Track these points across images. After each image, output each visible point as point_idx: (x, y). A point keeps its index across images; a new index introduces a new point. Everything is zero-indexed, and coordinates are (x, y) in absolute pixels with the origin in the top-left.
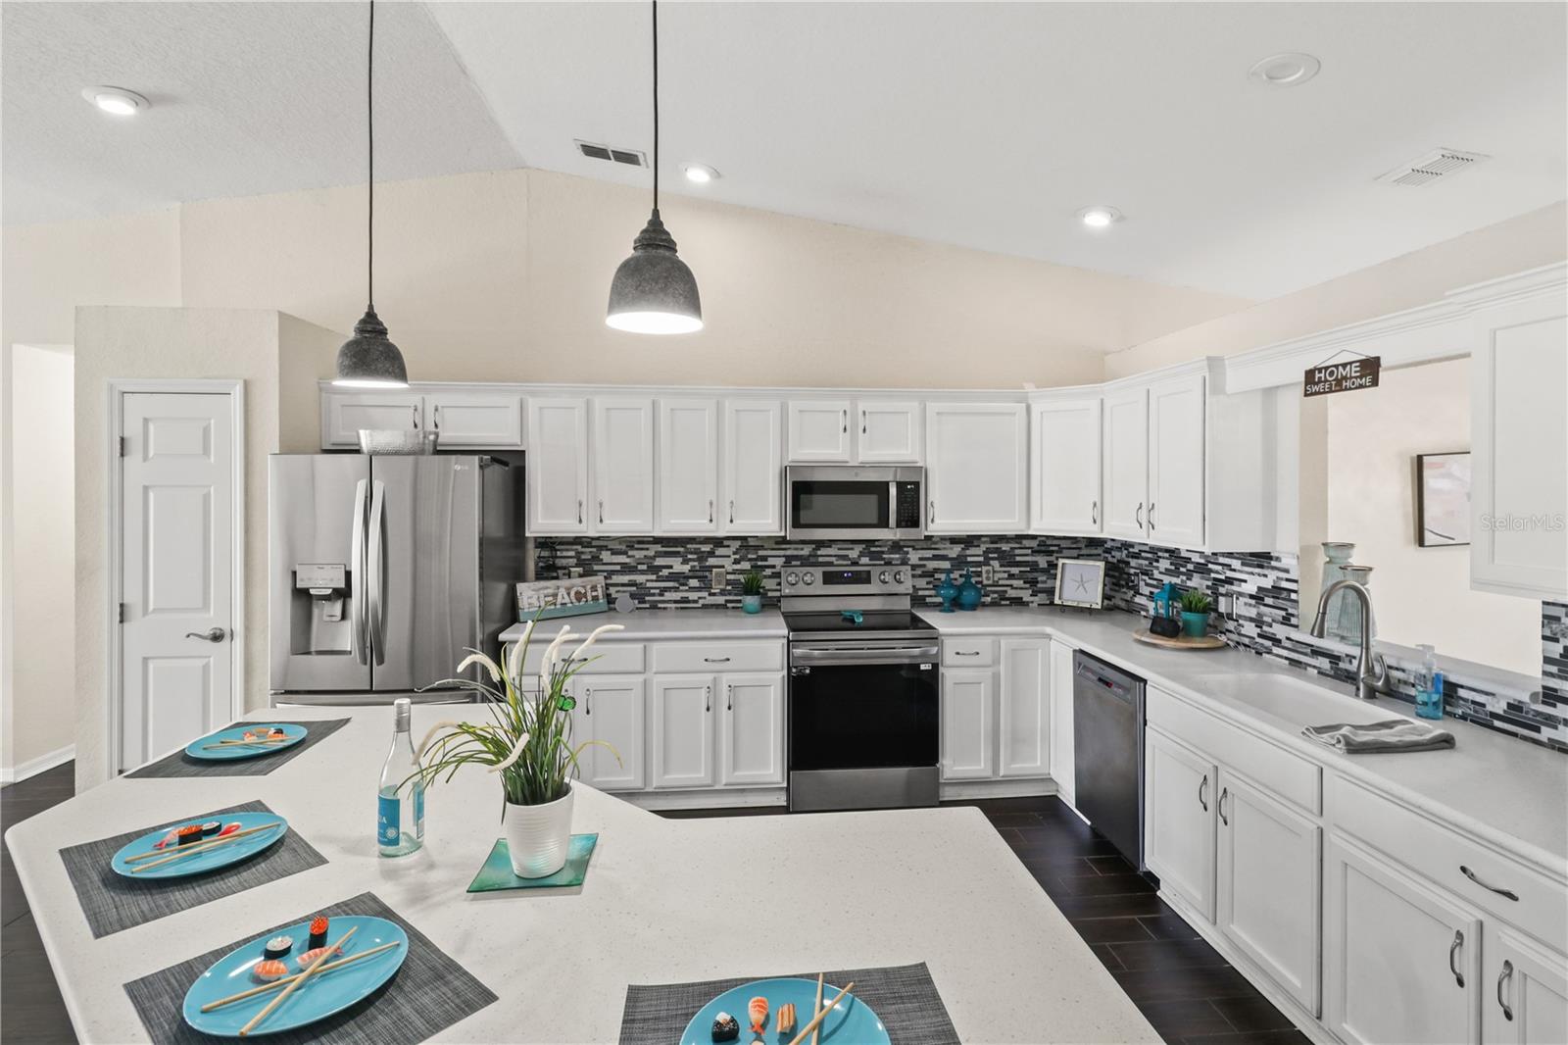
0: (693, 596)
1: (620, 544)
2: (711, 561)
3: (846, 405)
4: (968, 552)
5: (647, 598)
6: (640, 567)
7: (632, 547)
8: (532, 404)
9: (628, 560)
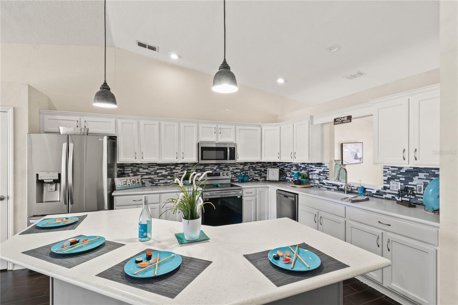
0: (169, 181)
1: (146, 166)
2: (174, 171)
3: (215, 126)
4: (245, 167)
5: (154, 182)
6: (152, 173)
7: (149, 167)
8: (119, 122)
9: (148, 171)
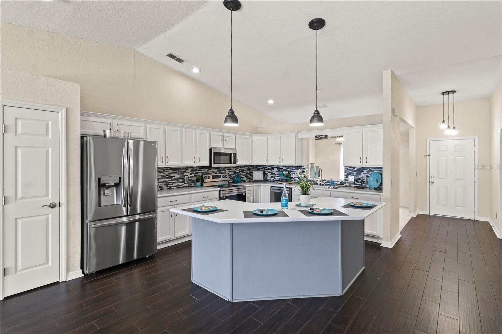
0: (180, 184)
1: (161, 170)
2: (185, 174)
3: (222, 134)
4: (236, 170)
5: (169, 186)
6: (167, 177)
7: (165, 171)
9: (163, 175)
